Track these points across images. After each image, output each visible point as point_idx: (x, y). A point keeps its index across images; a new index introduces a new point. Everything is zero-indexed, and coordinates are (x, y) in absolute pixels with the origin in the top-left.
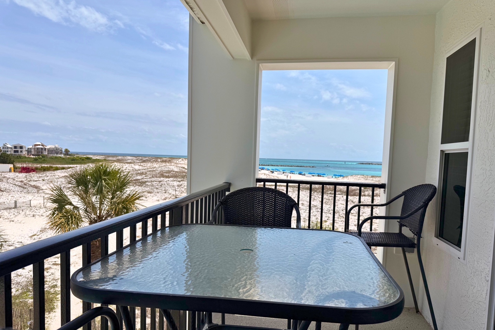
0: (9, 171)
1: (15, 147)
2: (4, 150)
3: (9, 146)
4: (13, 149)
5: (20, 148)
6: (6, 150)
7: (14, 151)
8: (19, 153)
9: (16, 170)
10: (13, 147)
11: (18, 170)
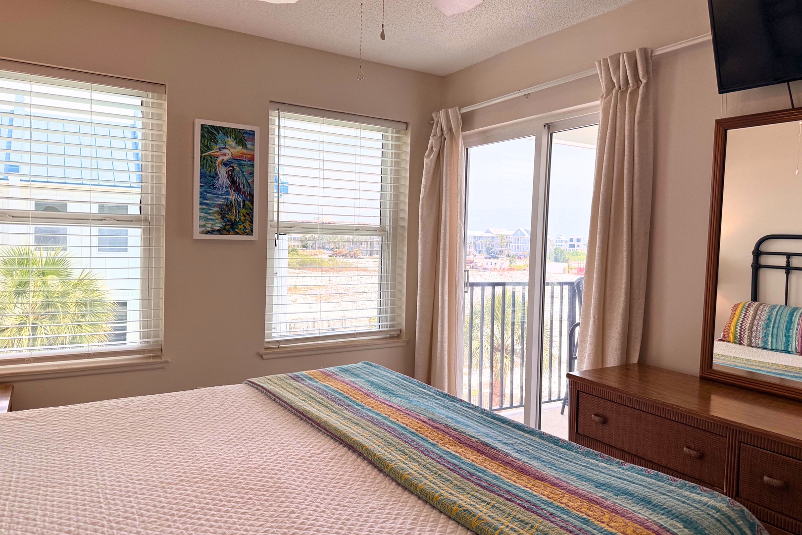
0: (562, 272)
1: (571, 240)
2: (557, 244)
3: (563, 238)
4: (569, 243)
5: (577, 242)
6: (560, 244)
7: (570, 245)
8: (575, 248)
9: (570, 271)
10: (569, 240)
11: (573, 271)
